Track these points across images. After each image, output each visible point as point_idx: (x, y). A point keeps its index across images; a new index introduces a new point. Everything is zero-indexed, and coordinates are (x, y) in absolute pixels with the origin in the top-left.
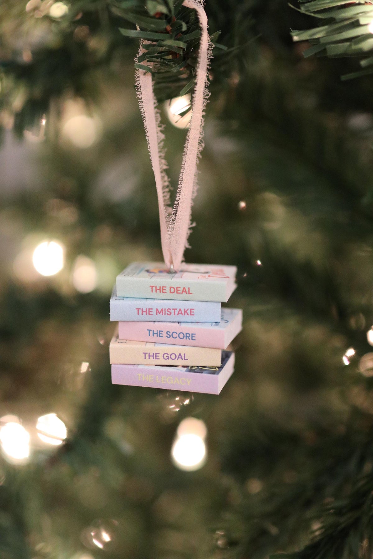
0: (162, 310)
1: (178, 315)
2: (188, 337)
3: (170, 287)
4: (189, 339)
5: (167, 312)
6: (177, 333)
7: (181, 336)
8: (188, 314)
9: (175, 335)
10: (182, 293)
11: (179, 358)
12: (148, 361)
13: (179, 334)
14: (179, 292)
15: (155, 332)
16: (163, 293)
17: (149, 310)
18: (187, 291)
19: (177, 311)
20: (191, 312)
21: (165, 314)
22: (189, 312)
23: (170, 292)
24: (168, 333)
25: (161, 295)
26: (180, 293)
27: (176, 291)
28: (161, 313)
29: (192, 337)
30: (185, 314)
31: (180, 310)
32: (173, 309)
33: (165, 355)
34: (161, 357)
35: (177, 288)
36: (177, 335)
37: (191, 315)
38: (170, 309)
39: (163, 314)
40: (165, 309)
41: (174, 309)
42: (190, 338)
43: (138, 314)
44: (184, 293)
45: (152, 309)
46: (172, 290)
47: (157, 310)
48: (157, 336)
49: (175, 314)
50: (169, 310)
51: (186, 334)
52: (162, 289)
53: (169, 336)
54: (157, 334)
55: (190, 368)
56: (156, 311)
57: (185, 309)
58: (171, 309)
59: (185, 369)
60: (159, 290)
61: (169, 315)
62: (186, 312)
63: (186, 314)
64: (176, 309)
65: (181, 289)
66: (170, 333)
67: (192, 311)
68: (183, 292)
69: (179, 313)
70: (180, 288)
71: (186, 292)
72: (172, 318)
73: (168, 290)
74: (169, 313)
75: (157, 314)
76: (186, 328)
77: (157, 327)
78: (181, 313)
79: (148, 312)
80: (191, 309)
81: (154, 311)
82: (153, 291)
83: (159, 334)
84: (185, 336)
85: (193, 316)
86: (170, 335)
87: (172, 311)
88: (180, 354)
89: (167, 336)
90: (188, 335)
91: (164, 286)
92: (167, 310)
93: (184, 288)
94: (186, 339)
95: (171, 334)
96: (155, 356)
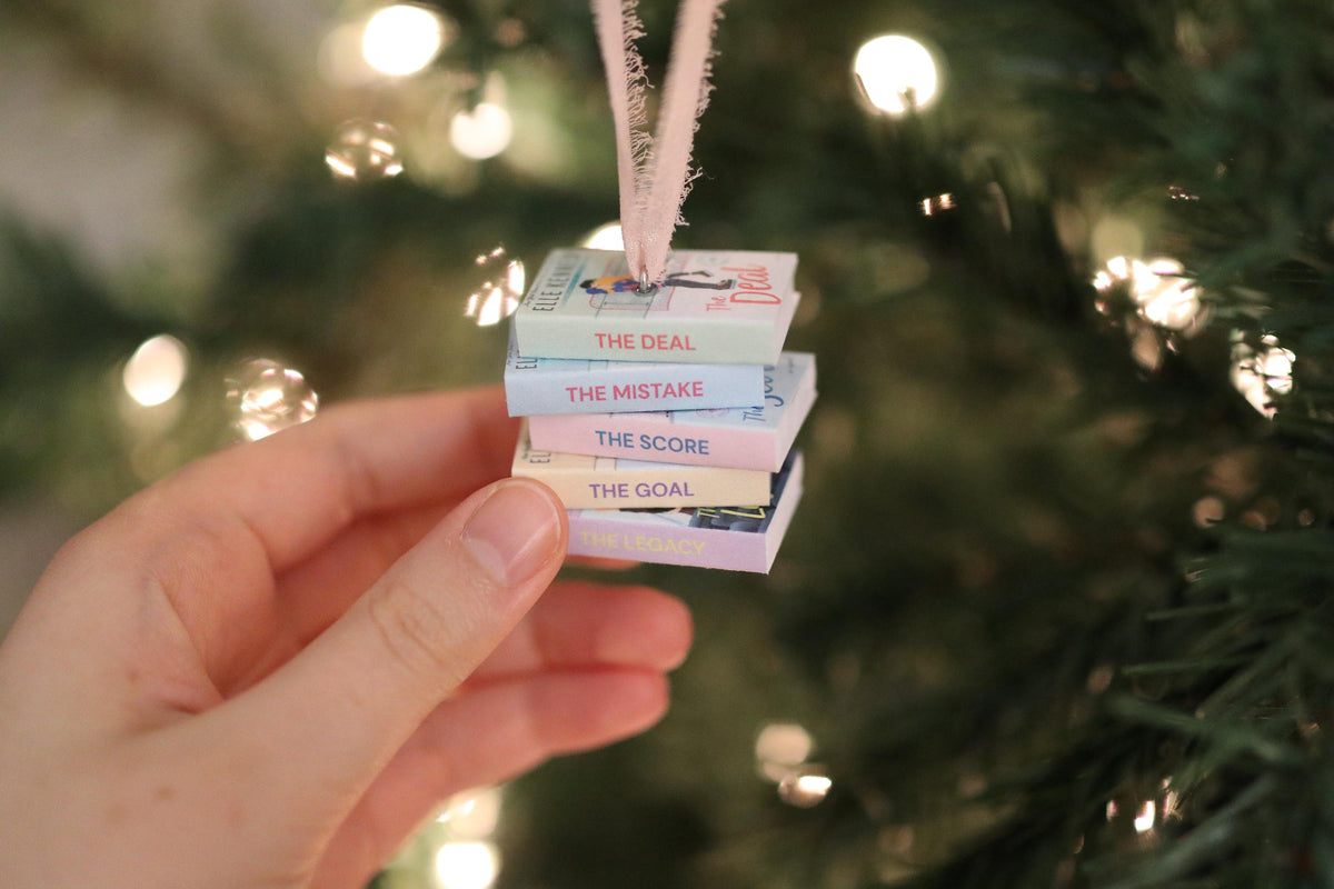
0: (627, 388)
1: (664, 396)
2: (692, 448)
3: (643, 337)
4: (694, 452)
5: (638, 393)
6: (664, 440)
7: (676, 445)
8: (688, 395)
9: (660, 443)
10: (672, 348)
11: (672, 491)
12: (602, 502)
13: (671, 439)
14: (663, 345)
15: (615, 436)
16: (628, 349)
17: (597, 391)
18: (684, 345)
19: (662, 390)
20: (695, 389)
21: (635, 397)
22: (690, 389)
23: (644, 347)
24: (645, 439)
25: (623, 354)
26: (666, 348)
27: (656, 343)
28: (626, 394)
29: (701, 447)
30: (680, 395)
31: (669, 385)
32: (652, 385)
33: (642, 489)
34: (631, 490)
35: (659, 337)
36: (666, 444)
37: (695, 395)
38: (647, 386)
39: (629, 397)
40: (634, 387)
41: (656, 386)
42: (697, 449)
43: (572, 399)
44: (676, 349)
45: (603, 388)
46: (648, 342)
47: (616, 389)
48: (620, 445)
49: (657, 396)
50: (644, 388)
51: (687, 441)
52: (624, 341)
53: (646, 445)
54: (618, 440)
55: (699, 513)
56: (612, 391)
57: (680, 384)
58: (649, 384)
59: (687, 518)
60: (616, 342)
61: (644, 398)
62: (682, 389)
63: (683, 393)
64: (660, 385)
65: (669, 340)
66: (648, 438)
67: (697, 386)
68: (673, 345)
69: (666, 393)
70: (665, 336)
71: (680, 345)
72: (653, 403)
73: (637, 341)
74: (644, 395)
75: (616, 398)
76: (686, 426)
77: (619, 424)
78: (673, 392)
79: (596, 393)
80: (694, 384)
81: (609, 393)
82: (604, 346)
83: (625, 440)
84: (684, 446)
85: (700, 397)
86: (648, 443)
87: (652, 390)
88: (675, 485)
89: (642, 446)
90: (690, 444)
91: (629, 333)
92: (640, 388)
93: (676, 338)
94: (687, 451)
95: (651, 442)
96: (620, 490)
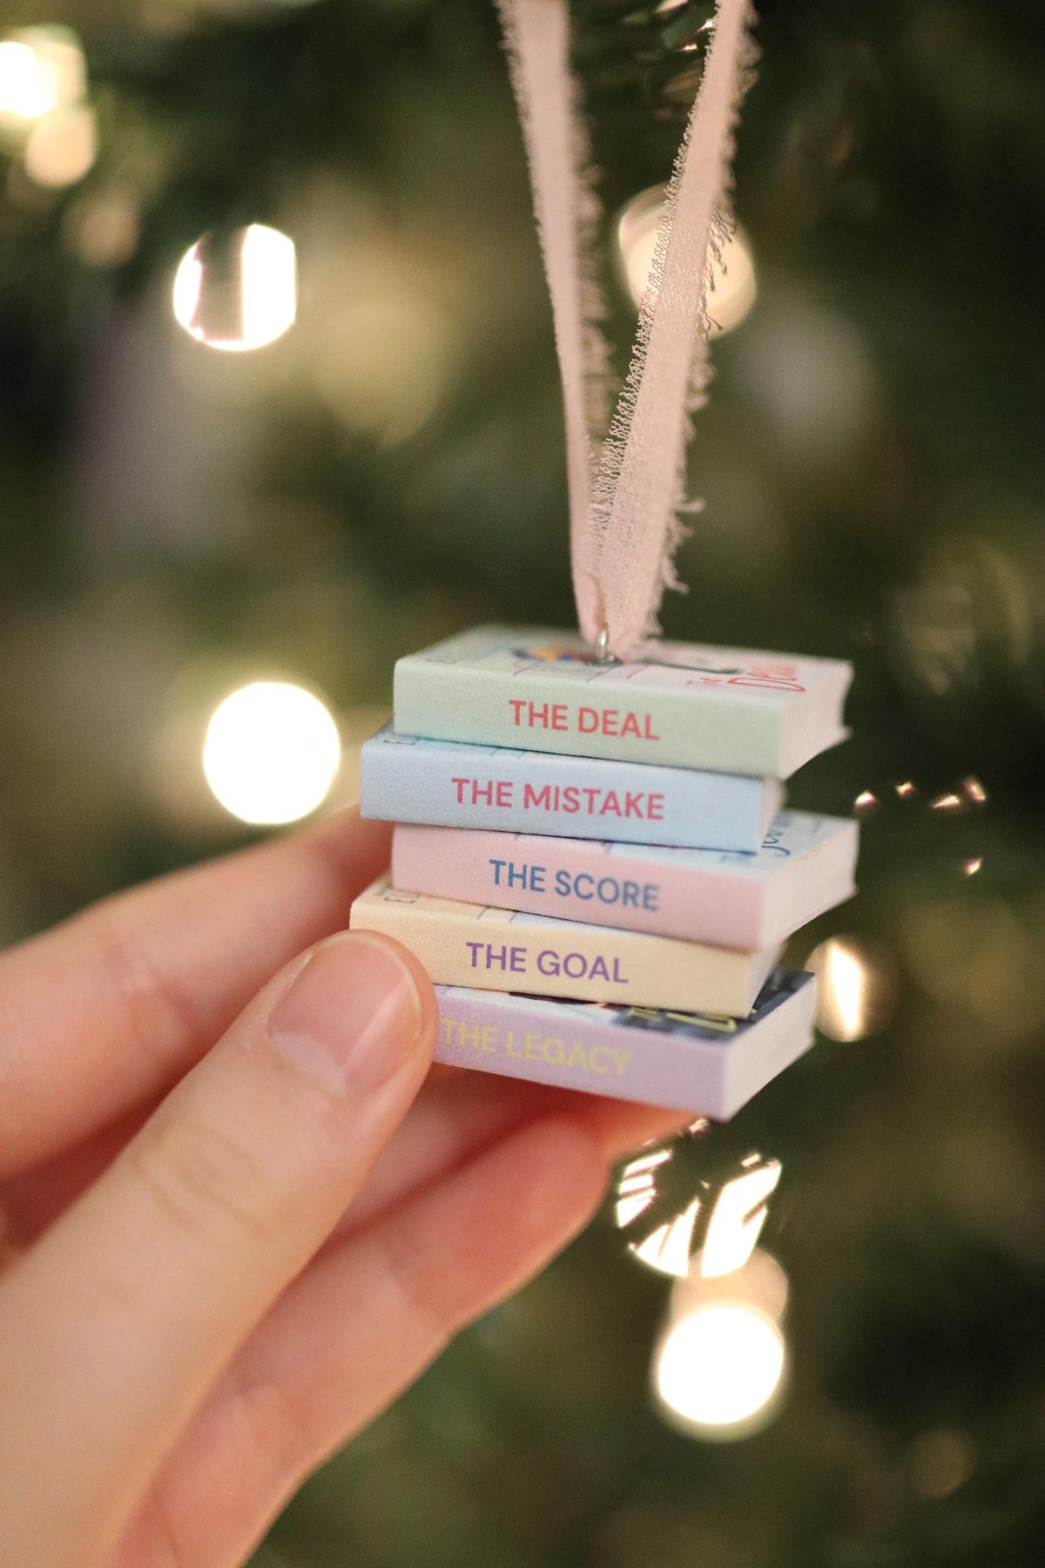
0: (546, 791)
1: (602, 812)
2: (633, 897)
3: (582, 710)
4: (635, 904)
5: (562, 800)
6: (591, 880)
7: (608, 891)
8: (639, 815)
9: (585, 887)
10: (623, 733)
11: (594, 972)
12: (481, 975)
13: (603, 882)
14: (610, 728)
15: (518, 870)
16: (557, 731)
17: (499, 790)
18: (643, 730)
19: (599, 801)
20: (651, 806)
21: (556, 808)
22: (643, 805)
23: (581, 729)
24: (563, 877)
25: (549, 738)
26: (614, 733)
27: (601, 724)
28: (544, 800)
29: (646, 898)
30: (628, 814)
31: (612, 795)
32: (585, 791)
33: (547, 959)
34: (530, 963)
35: (606, 713)
36: (593, 889)
37: (650, 816)
38: (576, 791)
39: (547, 807)
40: (557, 790)
41: (592, 793)
42: (640, 899)
43: (460, 799)
44: (630, 736)
45: (509, 784)
46: (589, 721)
47: (528, 789)
48: (524, 887)
49: (591, 810)
50: (572, 794)
51: (627, 884)
52: (551, 716)
53: (563, 889)
54: (523, 877)
55: (632, 1012)
56: (523, 793)
57: (628, 795)
58: (580, 789)
59: (612, 1014)
60: (540, 716)
61: (571, 811)
62: (631, 803)
63: (632, 811)
64: (598, 792)
65: (621, 720)
66: (567, 875)
67: (656, 802)
68: (626, 728)
69: (605, 807)
70: (616, 713)
71: (636, 730)
72: (584, 823)
73: (572, 719)
74: (571, 805)
75: (526, 806)
76: (627, 862)
77: (524, 851)
78: (616, 807)
79: (496, 793)
80: (652, 797)
81: (518, 794)
82: (521, 721)
83: (530, 878)
84: (621, 892)
85: (657, 822)
86: (567, 885)
87: (583, 799)
88: (600, 960)
89: (558, 890)
90: (631, 890)
91: (561, 703)
92: (566, 793)
93: (631, 717)
94: (625, 901)
95: (571, 883)
96: (511, 958)
